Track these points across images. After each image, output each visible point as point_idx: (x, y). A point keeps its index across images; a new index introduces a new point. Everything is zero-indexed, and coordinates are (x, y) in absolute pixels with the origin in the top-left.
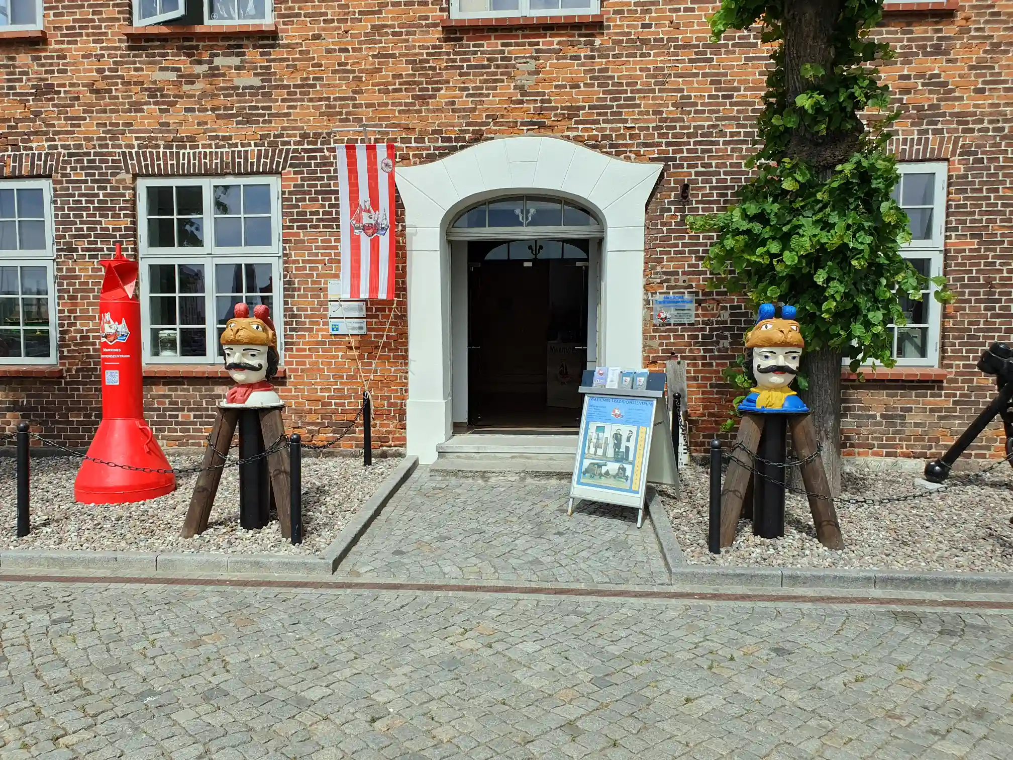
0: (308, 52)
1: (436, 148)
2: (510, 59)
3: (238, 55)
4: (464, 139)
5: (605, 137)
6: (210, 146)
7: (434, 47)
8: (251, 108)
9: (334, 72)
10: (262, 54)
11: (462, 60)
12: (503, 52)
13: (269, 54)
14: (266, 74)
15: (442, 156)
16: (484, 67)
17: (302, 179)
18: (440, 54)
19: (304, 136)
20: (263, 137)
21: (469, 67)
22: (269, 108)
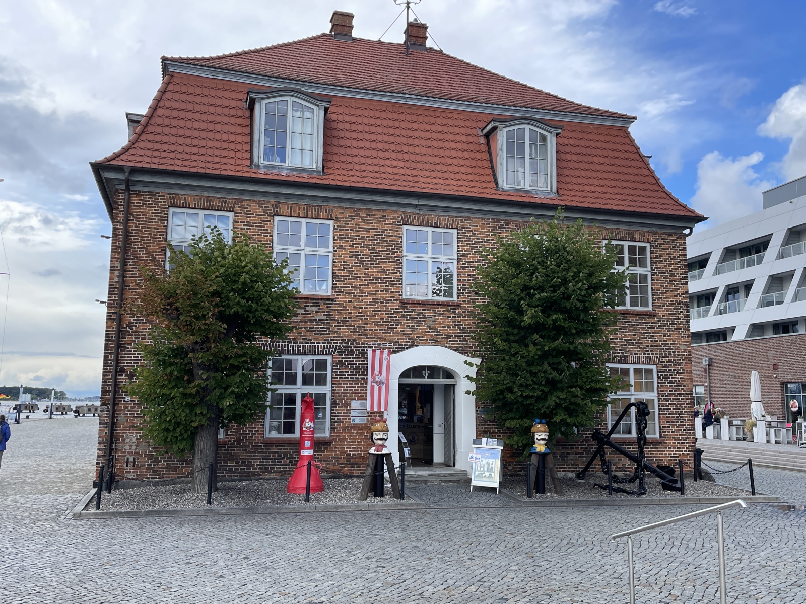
0: (346, 307)
1: (396, 348)
2: (425, 315)
3: (317, 306)
4: (407, 345)
5: (460, 347)
6: (303, 343)
7: (396, 309)
8: (321, 328)
9: (356, 316)
10: (327, 307)
11: (407, 315)
12: (422, 313)
13: (330, 307)
14: (328, 315)
15: (399, 351)
16: (415, 318)
17: (342, 358)
18: (398, 312)
19: (343, 340)
20: (326, 340)
21: (410, 317)
22: (329, 328)
